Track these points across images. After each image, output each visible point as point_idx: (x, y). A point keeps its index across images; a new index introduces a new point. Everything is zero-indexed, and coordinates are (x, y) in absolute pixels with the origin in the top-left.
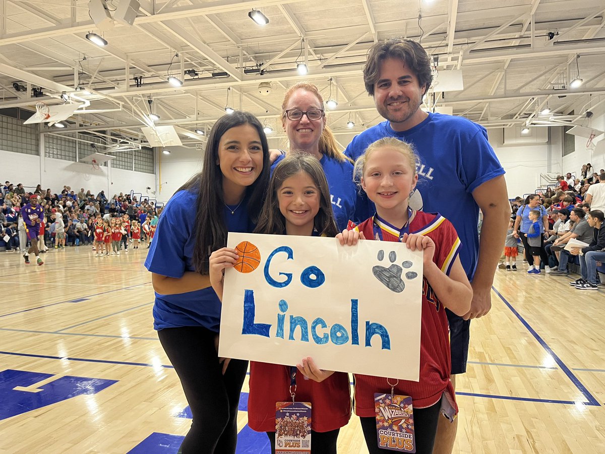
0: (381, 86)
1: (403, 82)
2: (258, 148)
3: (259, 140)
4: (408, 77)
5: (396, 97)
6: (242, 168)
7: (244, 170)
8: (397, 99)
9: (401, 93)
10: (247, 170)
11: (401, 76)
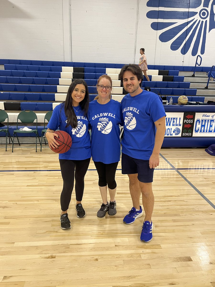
0: (125, 80)
1: (132, 79)
2: (84, 92)
3: (85, 90)
4: (133, 77)
5: (129, 84)
6: (78, 97)
7: (78, 98)
8: (130, 85)
9: (131, 83)
10: (79, 98)
11: (131, 77)
